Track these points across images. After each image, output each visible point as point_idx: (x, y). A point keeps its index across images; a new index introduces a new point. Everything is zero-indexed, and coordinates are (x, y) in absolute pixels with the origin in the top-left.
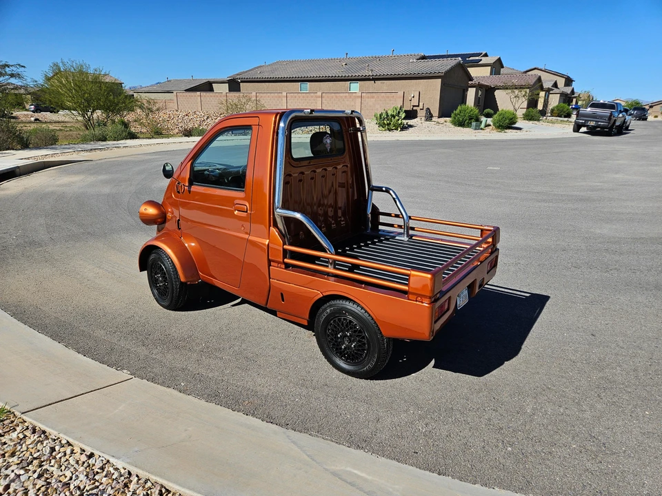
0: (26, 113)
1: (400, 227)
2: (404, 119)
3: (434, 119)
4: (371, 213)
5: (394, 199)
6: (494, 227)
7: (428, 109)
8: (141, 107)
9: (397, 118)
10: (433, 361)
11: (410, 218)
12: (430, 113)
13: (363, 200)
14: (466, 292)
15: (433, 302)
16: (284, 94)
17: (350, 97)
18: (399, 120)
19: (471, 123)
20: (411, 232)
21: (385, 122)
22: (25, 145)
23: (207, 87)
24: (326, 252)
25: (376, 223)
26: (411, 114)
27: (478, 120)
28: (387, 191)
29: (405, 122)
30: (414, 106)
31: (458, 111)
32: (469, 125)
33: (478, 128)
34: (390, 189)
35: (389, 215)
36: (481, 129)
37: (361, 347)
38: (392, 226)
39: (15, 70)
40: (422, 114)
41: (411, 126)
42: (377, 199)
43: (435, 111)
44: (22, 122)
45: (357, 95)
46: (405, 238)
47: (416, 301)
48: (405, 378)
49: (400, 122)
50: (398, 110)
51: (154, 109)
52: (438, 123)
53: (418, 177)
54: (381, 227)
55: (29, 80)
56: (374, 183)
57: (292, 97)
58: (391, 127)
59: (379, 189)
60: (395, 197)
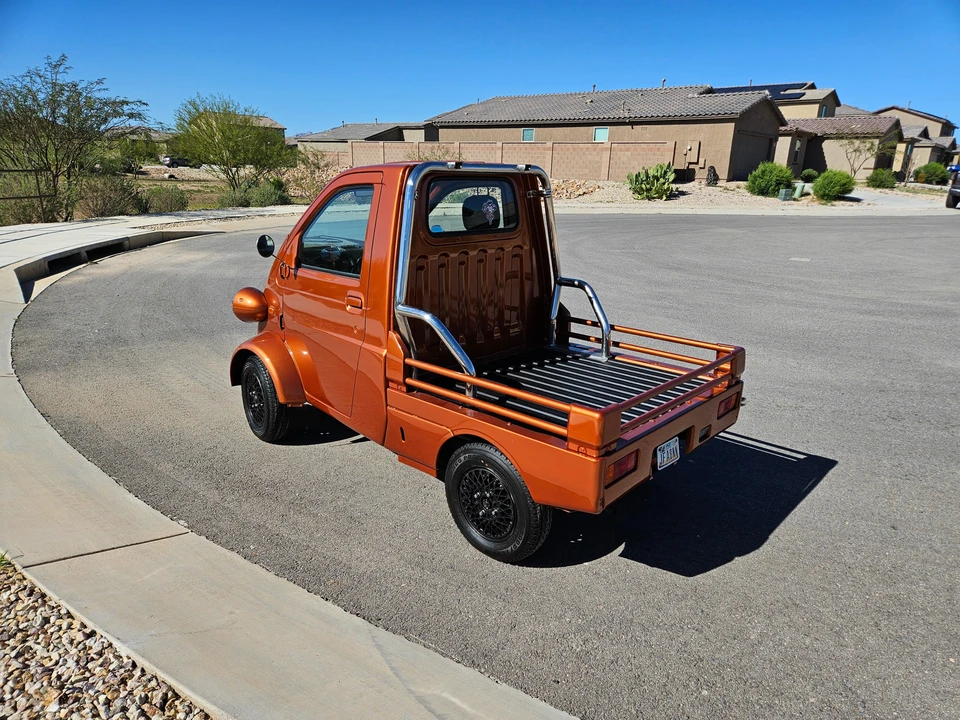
0: (159, 167)
1: (598, 340)
2: (674, 182)
3: (720, 183)
4: (557, 318)
5: (590, 298)
6: (735, 347)
7: (712, 167)
8: (305, 161)
9: (662, 180)
10: (623, 546)
11: (612, 327)
12: (715, 175)
13: (547, 296)
14: (675, 444)
15: (603, 456)
16: (499, 144)
17: (595, 149)
18: (664, 184)
19: (778, 191)
20: (613, 349)
21: (643, 186)
22: (143, 209)
23: (396, 134)
24: (463, 372)
25: (565, 333)
26: (685, 176)
27: (789, 186)
28: (581, 285)
29: (674, 186)
30: (690, 163)
31: (756, 173)
32: (774, 193)
33: (789, 197)
34: (586, 284)
35: (583, 322)
36: (795, 200)
37: (504, 515)
38: (587, 338)
39: (137, 109)
40: (701, 175)
41: (683, 193)
42: (567, 297)
43: (723, 171)
44: (153, 179)
45: (605, 146)
46: (604, 358)
47: (578, 452)
48: (572, 568)
49: (666, 186)
50: (665, 168)
51: (322, 164)
52: (726, 189)
53: (677, 269)
54: (572, 340)
55: (152, 122)
56: (564, 274)
57: (509, 148)
58: (653, 194)
59: (570, 283)
60: (591, 295)
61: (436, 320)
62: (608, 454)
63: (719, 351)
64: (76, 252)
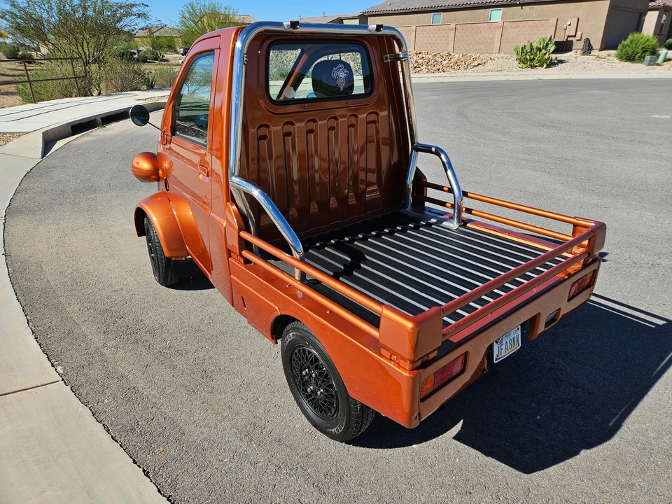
0: (176, 55)
1: (453, 206)
2: (554, 52)
3: (593, 53)
4: (413, 183)
6: (596, 222)
7: (588, 39)
9: (544, 51)
11: (465, 194)
12: (590, 45)
13: (405, 160)
14: (517, 334)
15: (418, 368)
16: (414, 27)
17: (489, 28)
18: (545, 54)
19: (644, 57)
20: (465, 215)
21: (528, 57)
22: (151, 87)
25: (420, 197)
26: (563, 47)
27: (654, 53)
28: (438, 152)
29: (554, 56)
30: (569, 36)
31: (628, 41)
32: (641, 59)
33: (653, 63)
34: (443, 151)
35: (440, 188)
36: (658, 64)
38: (443, 204)
40: (578, 46)
41: (561, 62)
42: (423, 163)
43: (597, 42)
45: (498, 24)
46: (454, 225)
47: (391, 360)
48: (398, 451)
49: (547, 56)
50: (547, 41)
52: (598, 57)
53: (549, 126)
54: (427, 204)
56: (421, 140)
57: (421, 30)
58: (535, 63)
59: (427, 149)
60: (444, 160)
61: (264, 196)
62: (425, 364)
63: (575, 225)
64: (93, 118)
